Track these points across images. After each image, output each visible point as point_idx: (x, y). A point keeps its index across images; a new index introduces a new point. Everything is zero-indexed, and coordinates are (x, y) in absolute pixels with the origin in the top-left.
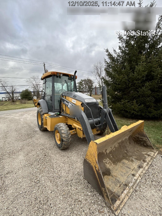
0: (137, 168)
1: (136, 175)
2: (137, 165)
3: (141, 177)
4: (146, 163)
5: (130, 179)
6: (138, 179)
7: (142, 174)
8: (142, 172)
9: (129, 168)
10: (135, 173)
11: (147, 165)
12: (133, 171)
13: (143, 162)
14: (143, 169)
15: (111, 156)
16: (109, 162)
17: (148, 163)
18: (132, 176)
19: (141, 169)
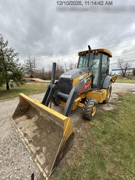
0: (25, 132)
1: (20, 129)
2: (29, 134)
3: (18, 132)
4: (27, 142)
5: (19, 125)
6: (17, 130)
7: (19, 134)
8: (21, 135)
9: (28, 128)
10: (22, 130)
11: (25, 142)
12: (24, 129)
13: (30, 140)
14: (23, 136)
15: (40, 119)
16: (36, 119)
17: (27, 144)
18: (20, 127)
19: (23, 135)
